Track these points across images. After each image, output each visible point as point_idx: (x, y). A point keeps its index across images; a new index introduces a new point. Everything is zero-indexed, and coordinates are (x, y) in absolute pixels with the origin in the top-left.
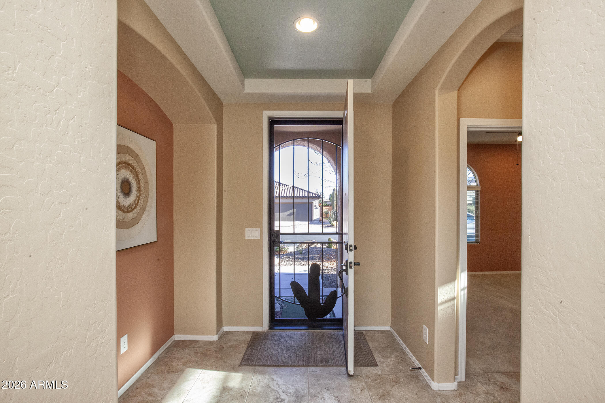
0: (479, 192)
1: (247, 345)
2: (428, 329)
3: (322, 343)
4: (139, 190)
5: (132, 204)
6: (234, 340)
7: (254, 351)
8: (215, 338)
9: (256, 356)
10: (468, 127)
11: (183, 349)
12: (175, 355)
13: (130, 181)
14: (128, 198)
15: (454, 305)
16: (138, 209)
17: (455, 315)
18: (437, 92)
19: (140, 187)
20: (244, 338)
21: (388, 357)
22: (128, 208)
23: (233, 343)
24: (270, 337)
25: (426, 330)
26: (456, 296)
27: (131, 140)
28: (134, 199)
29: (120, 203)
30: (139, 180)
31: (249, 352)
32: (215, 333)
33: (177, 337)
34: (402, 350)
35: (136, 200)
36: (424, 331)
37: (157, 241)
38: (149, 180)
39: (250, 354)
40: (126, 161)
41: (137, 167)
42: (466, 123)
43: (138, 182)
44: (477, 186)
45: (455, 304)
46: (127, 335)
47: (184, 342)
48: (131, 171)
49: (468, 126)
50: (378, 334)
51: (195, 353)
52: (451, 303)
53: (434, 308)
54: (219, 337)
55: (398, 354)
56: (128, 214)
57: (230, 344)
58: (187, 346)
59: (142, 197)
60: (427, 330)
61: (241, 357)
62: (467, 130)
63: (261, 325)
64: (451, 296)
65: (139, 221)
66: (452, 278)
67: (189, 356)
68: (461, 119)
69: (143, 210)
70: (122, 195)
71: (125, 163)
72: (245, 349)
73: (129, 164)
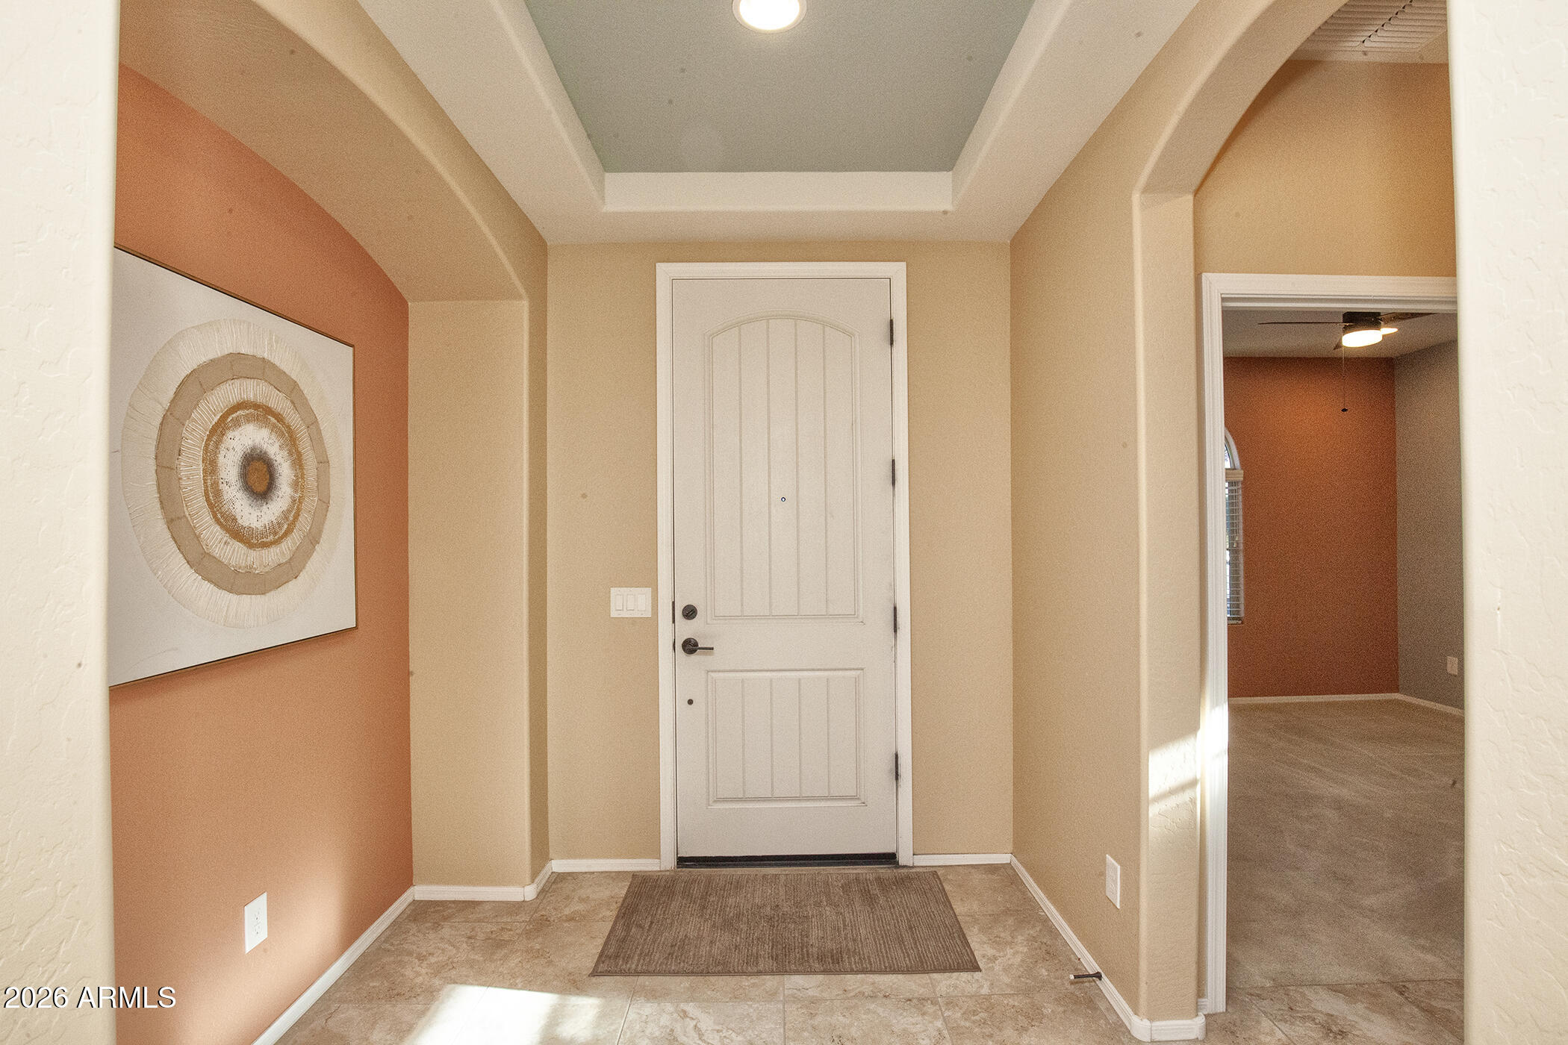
0: (1240, 486)
1: (615, 913)
2: (1119, 867)
3: (825, 903)
4: (297, 484)
5: (278, 523)
6: (581, 900)
7: (633, 930)
8: (529, 892)
9: (638, 944)
10: (1224, 300)
11: (437, 926)
12: (413, 943)
13: (272, 457)
14: (265, 507)
15: (1193, 801)
16: (296, 537)
17: (1195, 827)
18: (1136, 198)
19: (303, 474)
20: (607, 893)
21: (1006, 943)
22: (263, 535)
23: (577, 907)
24: (679, 887)
25: (1114, 869)
26: (1198, 778)
27: (277, 342)
28: (285, 508)
29: (240, 521)
30: (299, 455)
31: (620, 933)
32: (528, 880)
33: (420, 892)
34: (1045, 921)
35: (289, 511)
36: (1109, 873)
37: (356, 628)
38: (331, 453)
39: (624, 940)
40: (260, 400)
41: (293, 418)
42: (1220, 285)
43: (298, 462)
44: (1234, 469)
45: (1195, 799)
46: (265, 894)
47: (438, 906)
48: (273, 428)
49: (1223, 296)
50: (977, 877)
51: (470, 938)
52: (1186, 796)
53: (1138, 810)
54: (538, 891)
55: (1035, 935)
56: (264, 552)
57: (567, 911)
58: (446, 919)
59: (311, 503)
60: (1116, 869)
61: (594, 948)
62: (1222, 307)
63: (656, 854)
64: (1186, 776)
65: (301, 571)
66: (1187, 725)
67: (451, 948)
68: (1204, 275)
69: (313, 539)
70: (244, 496)
71: (256, 406)
72: (609, 926)
73: (268, 407)
